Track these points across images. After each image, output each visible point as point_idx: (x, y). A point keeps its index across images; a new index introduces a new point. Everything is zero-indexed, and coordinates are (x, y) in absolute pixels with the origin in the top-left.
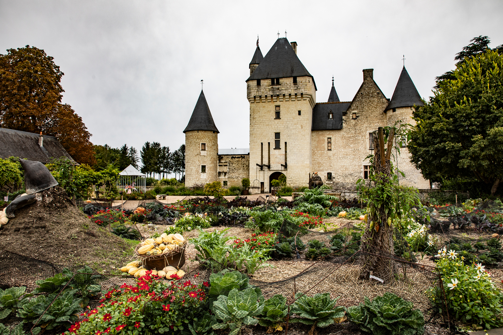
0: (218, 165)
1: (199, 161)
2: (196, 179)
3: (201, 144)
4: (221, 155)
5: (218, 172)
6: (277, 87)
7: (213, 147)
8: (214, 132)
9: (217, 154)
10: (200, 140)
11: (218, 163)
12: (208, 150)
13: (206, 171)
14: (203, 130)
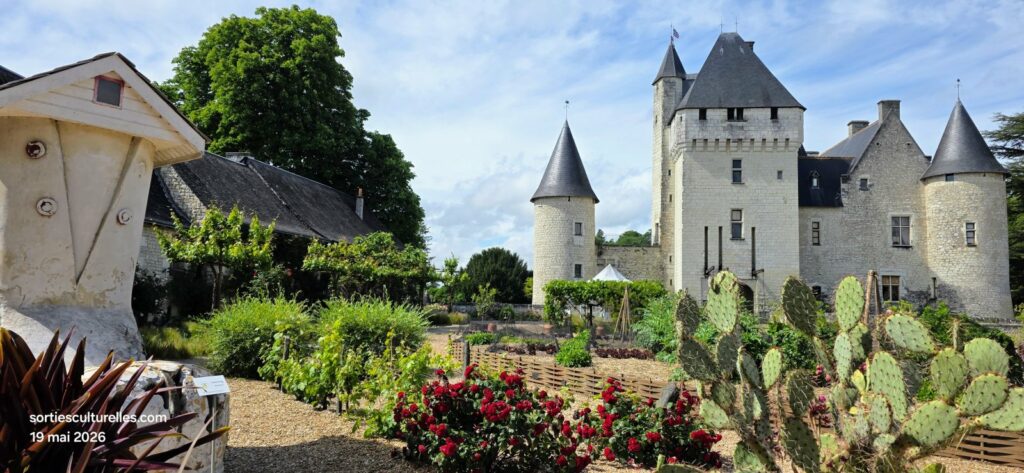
0: (596, 263)
1: (570, 255)
3: (574, 224)
6: (740, 124)
8: (591, 199)
10: (572, 216)
11: (596, 260)
12: (585, 235)
13: (583, 275)
14: (578, 198)
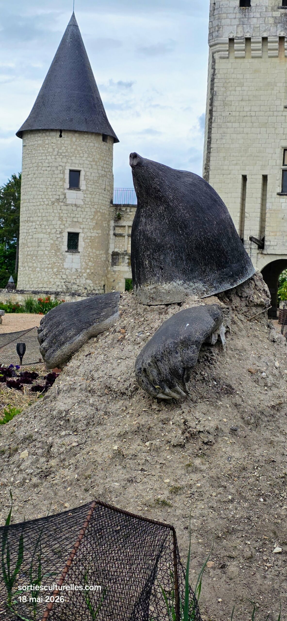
0: (112, 232)
1: (61, 218)
2: (52, 268)
3: (67, 172)
4: (120, 205)
5: (110, 252)
7: (100, 181)
8: (105, 138)
9: (112, 202)
10: (65, 160)
11: (112, 228)
12: (87, 190)
13: (80, 249)
14: (75, 131)
